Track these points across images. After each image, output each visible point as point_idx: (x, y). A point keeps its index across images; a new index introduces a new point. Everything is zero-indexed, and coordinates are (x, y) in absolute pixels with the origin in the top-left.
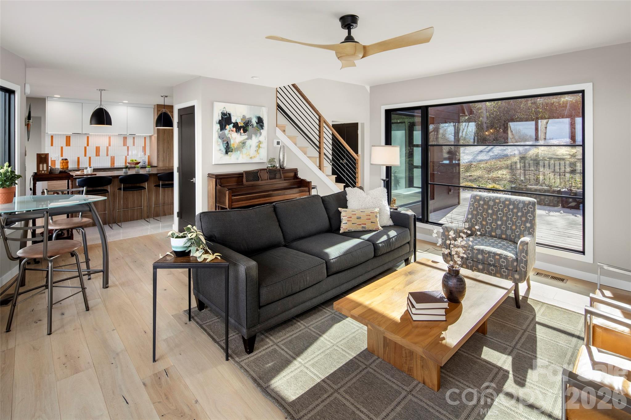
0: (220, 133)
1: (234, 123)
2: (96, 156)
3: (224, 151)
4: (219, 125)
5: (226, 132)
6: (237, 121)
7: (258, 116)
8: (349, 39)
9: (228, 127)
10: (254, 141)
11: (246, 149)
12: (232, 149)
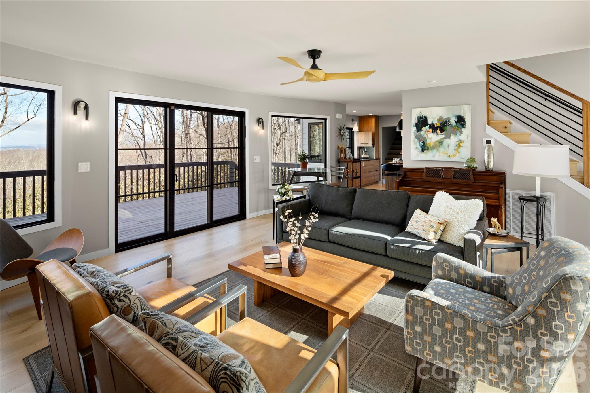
0: (417, 134)
1: (430, 125)
3: (421, 149)
4: (415, 127)
5: (422, 133)
6: (433, 123)
7: (458, 114)
9: (424, 128)
10: (453, 140)
11: (443, 148)
12: (429, 148)
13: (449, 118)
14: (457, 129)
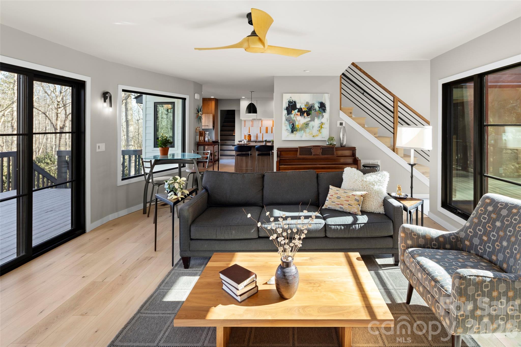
0: (287, 117)
1: (298, 109)
2: (266, 133)
3: (290, 130)
4: (286, 111)
5: (292, 116)
6: (301, 107)
7: (320, 101)
9: (293, 112)
10: (317, 122)
11: (309, 129)
12: (297, 129)
13: (313, 104)
14: (320, 113)
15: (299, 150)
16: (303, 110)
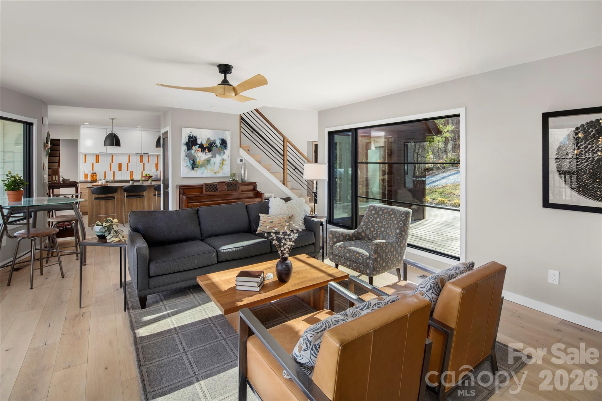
0: (187, 152)
1: (199, 145)
2: (119, 170)
3: (191, 167)
4: (186, 146)
5: (193, 152)
6: (202, 143)
7: (222, 138)
8: (225, 82)
9: (194, 148)
10: (218, 159)
11: (210, 165)
12: (198, 166)
13: (215, 140)
14: (221, 150)
15: (204, 187)
16: (204, 146)
